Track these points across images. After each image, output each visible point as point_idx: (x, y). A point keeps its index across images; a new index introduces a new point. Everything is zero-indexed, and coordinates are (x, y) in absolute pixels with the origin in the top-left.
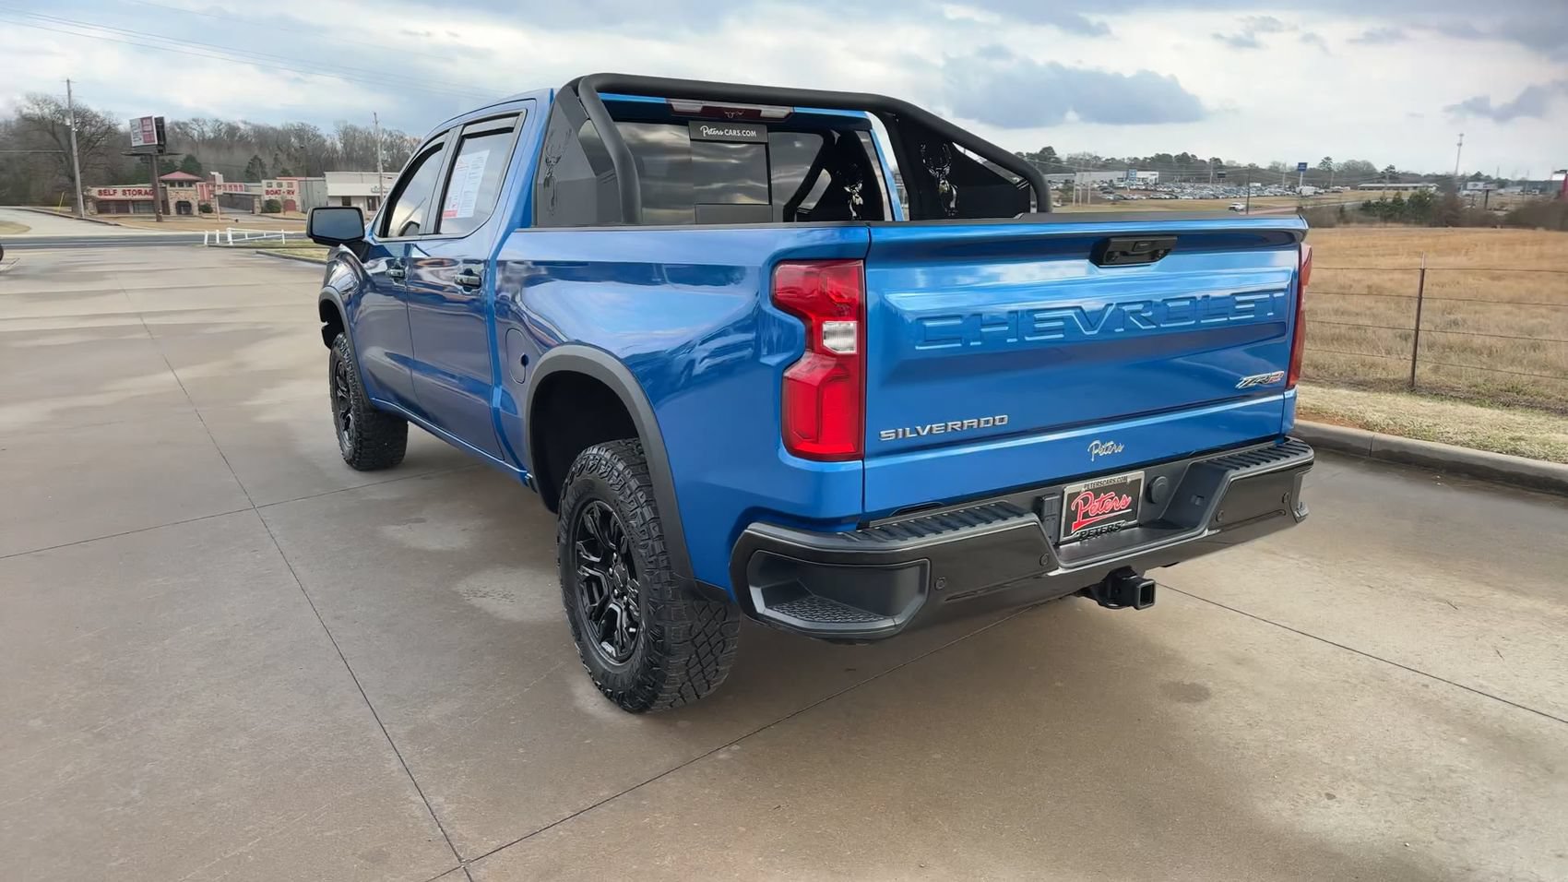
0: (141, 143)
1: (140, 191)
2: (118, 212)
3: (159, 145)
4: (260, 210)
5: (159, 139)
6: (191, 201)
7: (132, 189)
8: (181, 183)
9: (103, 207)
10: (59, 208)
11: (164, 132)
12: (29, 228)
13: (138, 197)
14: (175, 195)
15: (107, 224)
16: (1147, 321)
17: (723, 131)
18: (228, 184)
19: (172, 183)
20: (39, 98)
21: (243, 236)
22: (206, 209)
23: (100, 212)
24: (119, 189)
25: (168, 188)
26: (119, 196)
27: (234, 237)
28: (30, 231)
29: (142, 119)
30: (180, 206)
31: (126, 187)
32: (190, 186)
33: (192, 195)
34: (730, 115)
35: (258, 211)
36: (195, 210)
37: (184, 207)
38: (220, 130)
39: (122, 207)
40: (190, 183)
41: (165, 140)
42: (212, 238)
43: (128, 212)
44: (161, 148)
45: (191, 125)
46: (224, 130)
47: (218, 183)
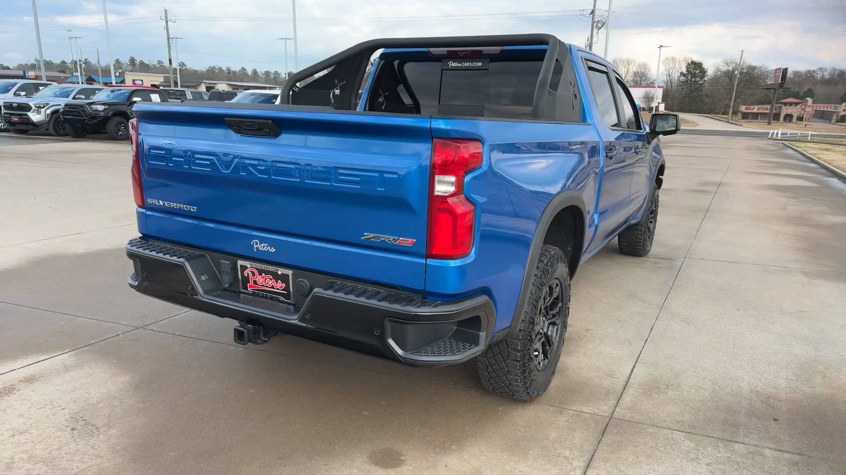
0: (772, 82)
1: (765, 109)
2: (752, 119)
3: (781, 83)
4: (835, 121)
5: (782, 80)
6: (794, 114)
7: (763, 107)
8: (791, 104)
9: (745, 116)
10: (720, 116)
11: (785, 77)
12: (698, 125)
13: (765, 111)
14: (786, 110)
15: (737, 124)
16: (261, 172)
17: (461, 64)
18: (815, 105)
19: (786, 104)
20: (728, 61)
21: (787, 134)
22: (800, 119)
23: (743, 118)
24: (756, 107)
25: (783, 107)
26: (755, 110)
27: (782, 134)
28: (698, 126)
29: (776, 69)
30: (787, 117)
31: (760, 106)
32: (796, 106)
33: (795, 111)
34: (462, 54)
35: (833, 121)
36: (794, 119)
37: (789, 118)
38: (834, 74)
39: (755, 116)
40: (797, 104)
41: (785, 80)
42: (773, 134)
43: (757, 119)
44: (781, 85)
45: (817, 72)
46: (837, 74)
47: (808, 104)
